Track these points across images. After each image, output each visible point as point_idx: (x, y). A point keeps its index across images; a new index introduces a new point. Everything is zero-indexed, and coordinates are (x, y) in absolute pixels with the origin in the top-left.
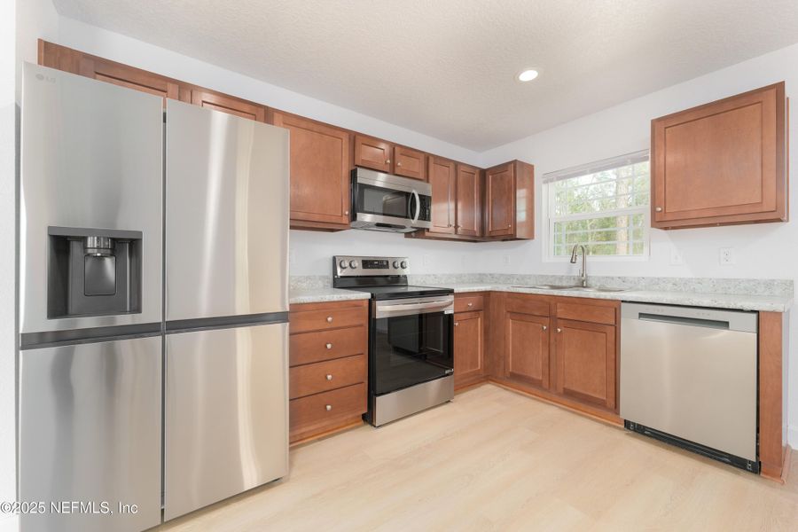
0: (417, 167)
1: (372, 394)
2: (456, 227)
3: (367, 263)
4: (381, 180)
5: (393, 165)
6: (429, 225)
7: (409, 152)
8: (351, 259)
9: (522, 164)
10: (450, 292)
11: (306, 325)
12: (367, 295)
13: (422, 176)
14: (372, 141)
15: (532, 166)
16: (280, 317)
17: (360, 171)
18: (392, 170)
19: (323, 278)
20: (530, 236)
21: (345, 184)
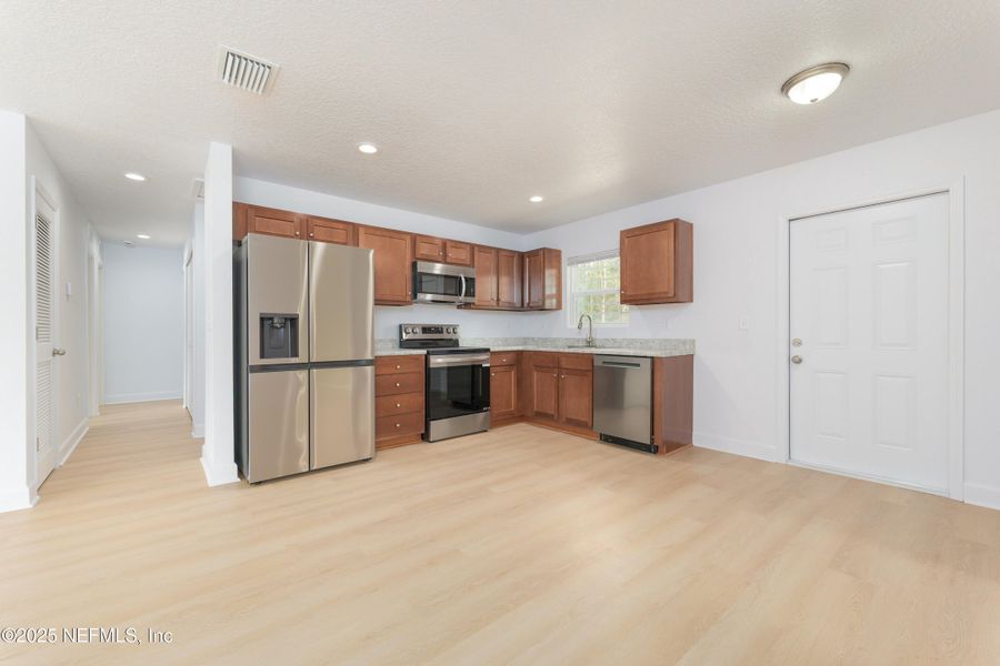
0: (464, 255)
1: (428, 418)
2: (498, 300)
3: (426, 330)
4: (438, 269)
5: (445, 255)
6: (474, 300)
7: (458, 244)
8: (414, 327)
9: (550, 250)
10: (487, 350)
11: (384, 370)
12: (424, 352)
13: (468, 262)
14: (428, 239)
15: (559, 252)
16: (369, 363)
17: (419, 263)
18: (444, 261)
19: (392, 341)
20: (559, 306)
21: (408, 272)
